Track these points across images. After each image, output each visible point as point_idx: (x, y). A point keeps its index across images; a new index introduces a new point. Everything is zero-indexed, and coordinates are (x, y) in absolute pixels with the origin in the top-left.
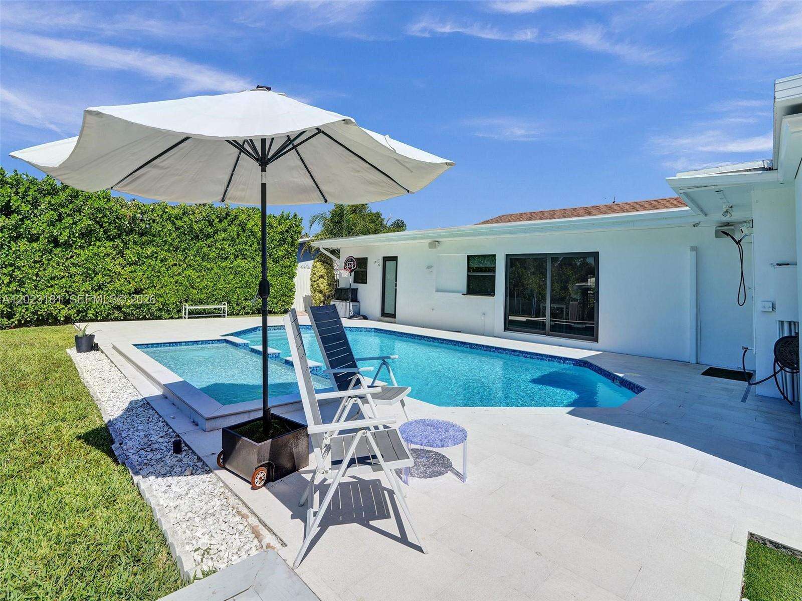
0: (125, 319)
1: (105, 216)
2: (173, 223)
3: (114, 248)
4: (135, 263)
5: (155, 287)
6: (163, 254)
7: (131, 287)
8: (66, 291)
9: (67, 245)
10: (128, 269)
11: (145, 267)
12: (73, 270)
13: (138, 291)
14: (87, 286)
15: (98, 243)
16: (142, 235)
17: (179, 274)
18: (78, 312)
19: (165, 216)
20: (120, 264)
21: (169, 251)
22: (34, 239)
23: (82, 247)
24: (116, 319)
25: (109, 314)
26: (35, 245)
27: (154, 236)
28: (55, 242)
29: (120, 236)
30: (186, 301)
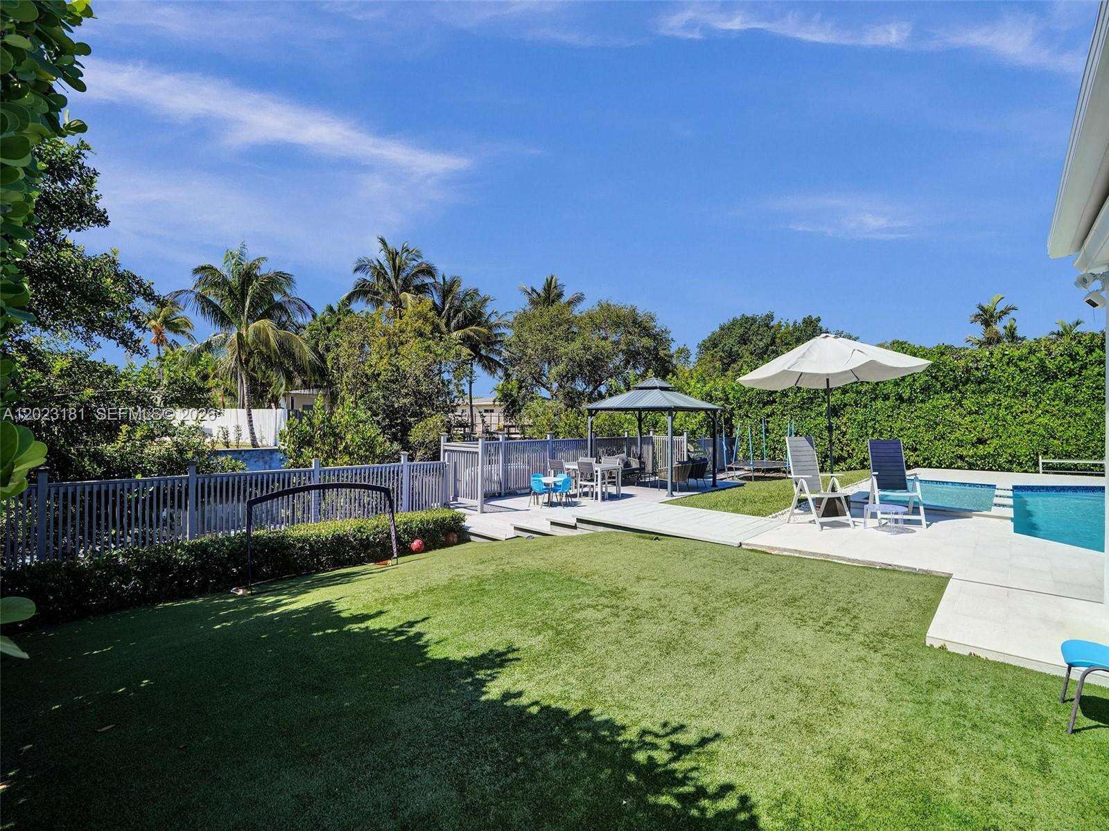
0: (970, 469)
1: (939, 370)
2: (1016, 366)
3: (953, 399)
4: (977, 412)
5: (1001, 437)
6: (1005, 402)
7: (973, 437)
8: (914, 441)
9: (910, 401)
10: (968, 419)
11: (987, 417)
12: (917, 422)
13: (981, 441)
14: (929, 436)
15: (936, 396)
16: (980, 383)
17: (1032, 422)
18: (924, 460)
19: (1005, 359)
20: (960, 415)
21: (1014, 396)
22: (886, 398)
23: (923, 401)
24: (959, 468)
25: (952, 463)
26: (887, 403)
27: (994, 382)
28: (900, 398)
29: (956, 387)
30: (1045, 453)
